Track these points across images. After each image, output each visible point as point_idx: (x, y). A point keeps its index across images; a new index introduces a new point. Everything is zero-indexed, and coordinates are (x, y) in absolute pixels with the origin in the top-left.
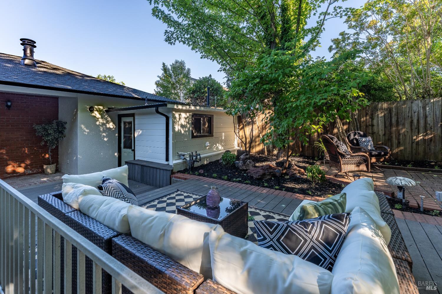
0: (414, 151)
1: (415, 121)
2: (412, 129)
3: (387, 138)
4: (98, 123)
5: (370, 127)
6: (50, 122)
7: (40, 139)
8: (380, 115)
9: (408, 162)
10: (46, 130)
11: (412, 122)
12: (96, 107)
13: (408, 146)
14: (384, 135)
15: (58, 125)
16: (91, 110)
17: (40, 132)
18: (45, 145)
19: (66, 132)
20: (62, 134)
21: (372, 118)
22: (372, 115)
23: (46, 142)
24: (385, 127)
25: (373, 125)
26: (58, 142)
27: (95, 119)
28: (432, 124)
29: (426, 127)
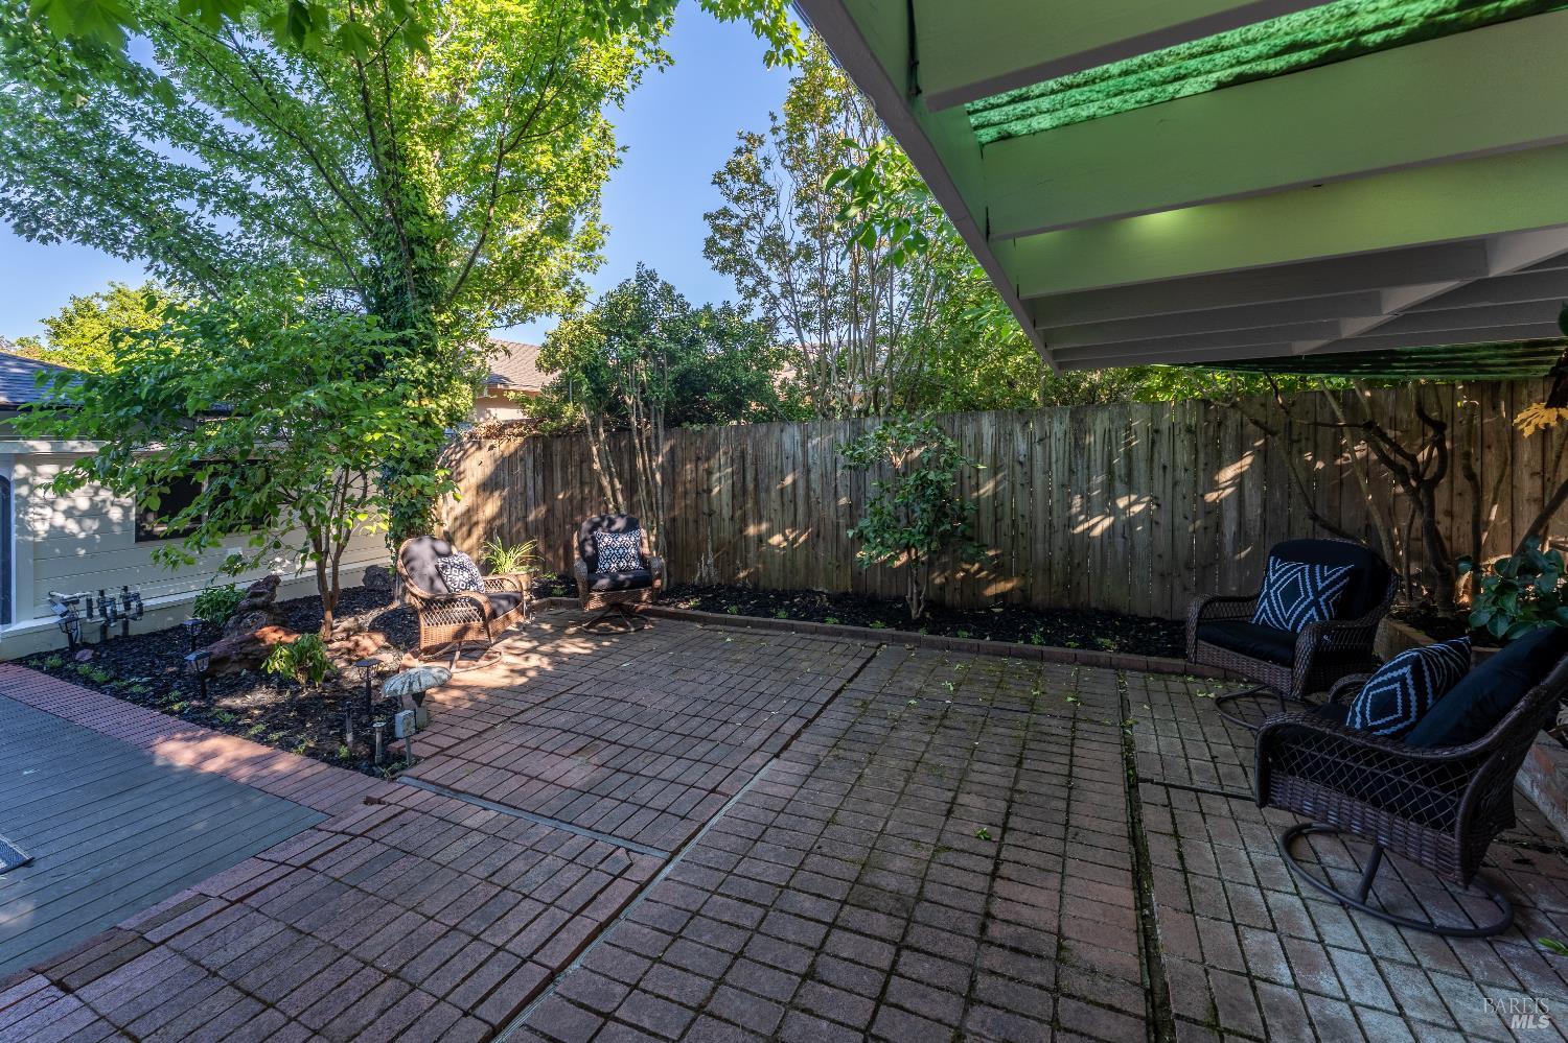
1: (789, 482)
5: (705, 495)
9: (779, 599)
14: (732, 518)
21: (708, 470)
22: (708, 460)
25: (709, 491)
28: (818, 491)
29: (808, 497)
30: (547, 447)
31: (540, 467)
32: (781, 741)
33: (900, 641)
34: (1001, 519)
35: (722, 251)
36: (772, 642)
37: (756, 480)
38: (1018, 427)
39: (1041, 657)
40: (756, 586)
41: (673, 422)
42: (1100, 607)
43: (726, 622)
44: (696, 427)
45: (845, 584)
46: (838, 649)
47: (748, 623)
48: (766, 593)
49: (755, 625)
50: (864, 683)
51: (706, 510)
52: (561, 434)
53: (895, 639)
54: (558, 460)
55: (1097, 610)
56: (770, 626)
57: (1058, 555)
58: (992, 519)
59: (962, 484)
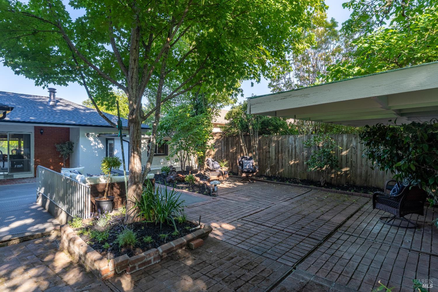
0: (290, 171)
1: (290, 150)
2: (289, 156)
3: (276, 161)
4: (92, 144)
5: (268, 153)
6: (64, 143)
7: (59, 153)
8: (273, 145)
9: (287, 179)
10: (62, 148)
11: (289, 151)
12: (91, 133)
13: (287, 168)
14: (275, 159)
15: (69, 145)
16: (88, 135)
17: (58, 149)
18: (62, 157)
19: (74, 149)
20: (72, 150)
21: (269, 147)
22: (269, 144)
23: (62, 155)
24: (276, 154)
25: (269, 152)
26: (69, 155)
27: (90, 142)
28: (298, 153)
29: (295, 154)
30: (227, 139)
31: (225, 144)
32: (286, 200)
33: (317, 189)
34: (348, 162)
35: (273, 86)
36: (285, 187)
37: (282, 150)
38: (353, 138)
39: (352, 194)
40: (281, 177)
41: (260, 134)
42: (375, 187)
43: (273, 183)
44: (266, 136)
45: (305, 177)
46: (301, 189)
47: (279, 183)
48: (284, 178)
49: (281, 184)
50: (306, 195)
51: (268, 156)
52: (231, 136)
53: (315, 189)
54: (230, 142)
55: (374, 187)
56: (284, 184)
57: (363, 173)
58: (345, 162)
59: (337, 153)
